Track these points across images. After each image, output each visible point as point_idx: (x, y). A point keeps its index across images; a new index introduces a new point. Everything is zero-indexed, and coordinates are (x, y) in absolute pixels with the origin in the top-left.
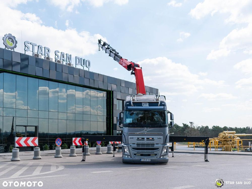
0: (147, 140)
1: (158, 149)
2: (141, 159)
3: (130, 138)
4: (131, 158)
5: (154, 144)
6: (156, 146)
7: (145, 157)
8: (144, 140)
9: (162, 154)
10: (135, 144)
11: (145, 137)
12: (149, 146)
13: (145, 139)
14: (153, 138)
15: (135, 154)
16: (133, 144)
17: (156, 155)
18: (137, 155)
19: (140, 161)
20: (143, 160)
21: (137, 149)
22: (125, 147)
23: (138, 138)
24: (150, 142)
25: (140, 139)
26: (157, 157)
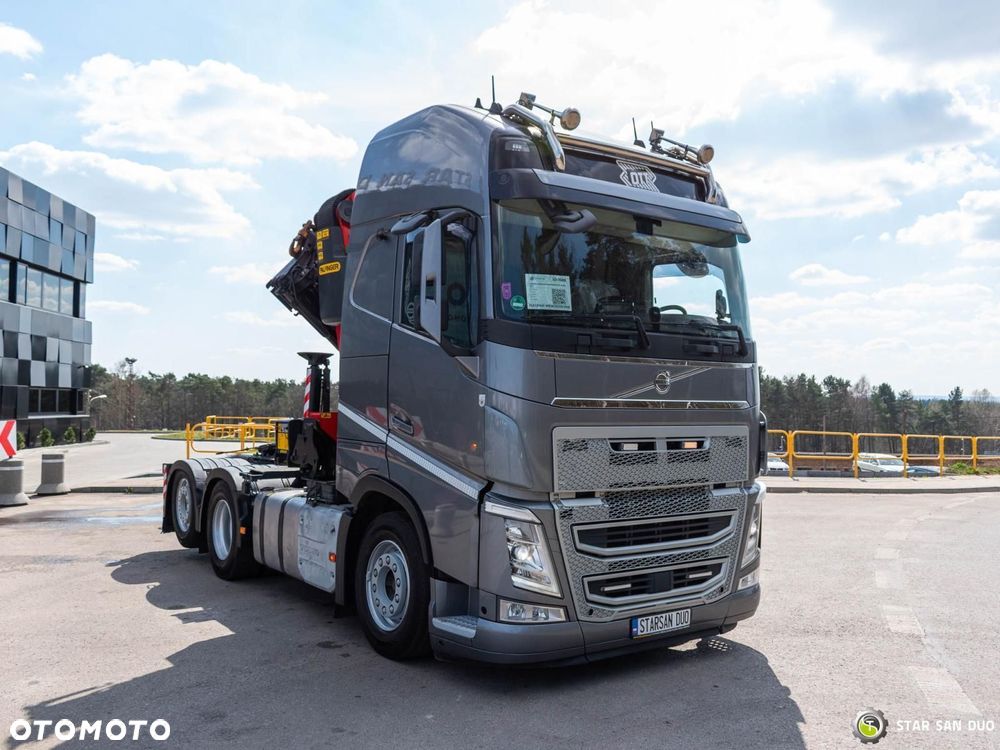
0: (671, 459)
2: (633, 620)
4: (570, 618)
5: (701, 490)
6: (716, 498)
7: (658, 600)
8: (653, 459)
9: (745, 560)
10: (590, 495)
11: (660, 432)
13: (661, 449)
14: (701, 444)
15: (596, 587)
16: (580, 496)
17: (714, 570)
18: (607, 589)
19: (631, 634)
20: (649, 621)
21: (610, 537)
22: (515, 530)
23: (616, 446)
24: (688, 472)
25: (630, 448)
26: (722, 589)
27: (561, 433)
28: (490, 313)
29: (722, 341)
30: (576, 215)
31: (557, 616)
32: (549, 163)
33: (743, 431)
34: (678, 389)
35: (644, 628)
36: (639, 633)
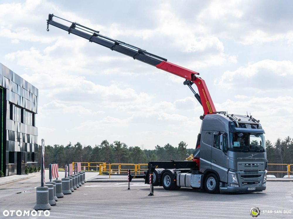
0: (253, 166)
1: (261, 175)
2: (247, 188)
3: (239, 164)
5: (257, 171)
7: (251, 186)
8: (250, 166)
10: (242, 171)
11: (251, 163)
12: (254, 173)
13: (251, 165)
14: (257, 164)
15: (243, 183)
16: (241, 171)
17: (259, 182)
19: (247, 190)
21: (244, 177)
22: (232, 175)
23: (245, 164)
24: (255, 168)
25: (247, 165)
26: (260, 185)
27: (238, 163)
28: (229, 147)
29: (260, 149)
30: (240, 134)
31: (238, 186)
32: (236, 126)
33: (263, 163)
34: (254, 157)
35: (249, 189)
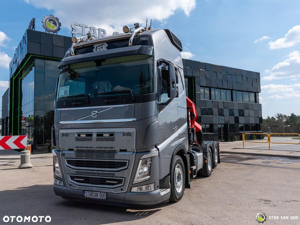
0: (98, 140)
1: (124, 164)
2: (84, 191)
3: (63, 135)
4: (64, 185)
6: (119, 157)
7: (95, 187)
8: (91, 140)
9: (136, 181)
10: (72, 150)
11: (95, 131)
13: (95, 136)
14: (112, 135)
15: (73, 178)
16: (69, 150)
17: (120, 181)
18: (75, 179)
19: (83, 196)
20: (89, 193)
21: (76, 163)
23: (79, 135)
25: (83, 136)
26: (122, 189)
33: (132, 130)
35: (87, 195)
36: (86, 196)
